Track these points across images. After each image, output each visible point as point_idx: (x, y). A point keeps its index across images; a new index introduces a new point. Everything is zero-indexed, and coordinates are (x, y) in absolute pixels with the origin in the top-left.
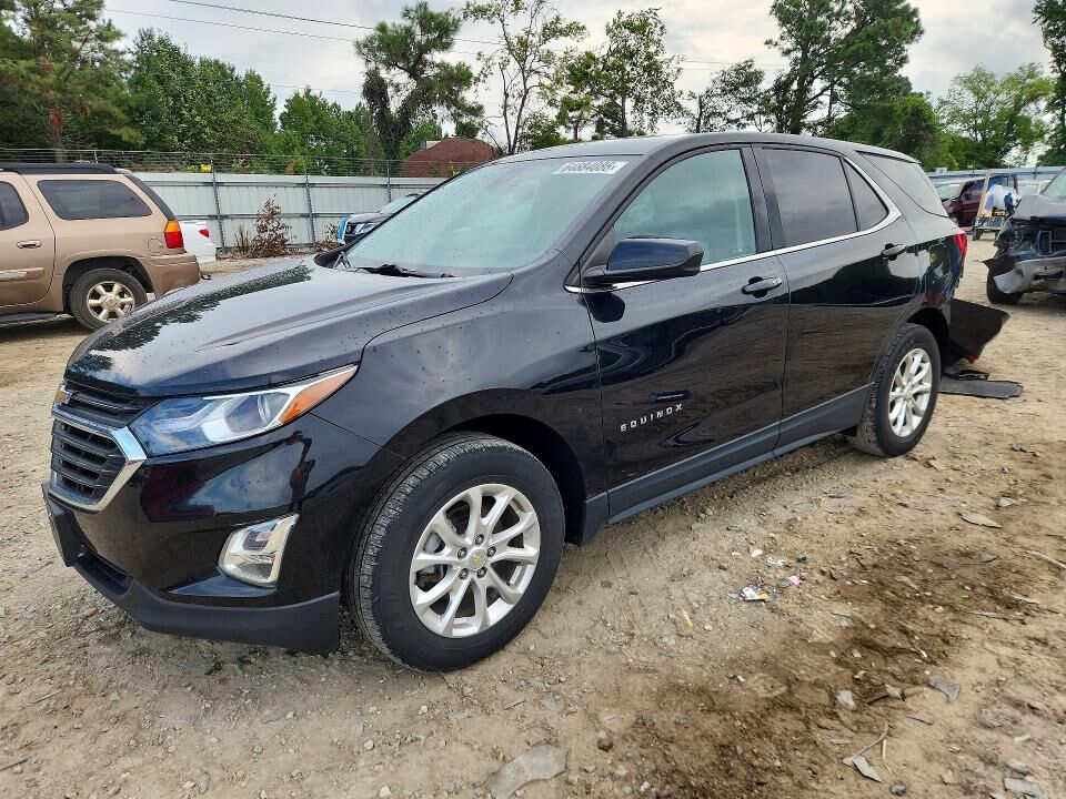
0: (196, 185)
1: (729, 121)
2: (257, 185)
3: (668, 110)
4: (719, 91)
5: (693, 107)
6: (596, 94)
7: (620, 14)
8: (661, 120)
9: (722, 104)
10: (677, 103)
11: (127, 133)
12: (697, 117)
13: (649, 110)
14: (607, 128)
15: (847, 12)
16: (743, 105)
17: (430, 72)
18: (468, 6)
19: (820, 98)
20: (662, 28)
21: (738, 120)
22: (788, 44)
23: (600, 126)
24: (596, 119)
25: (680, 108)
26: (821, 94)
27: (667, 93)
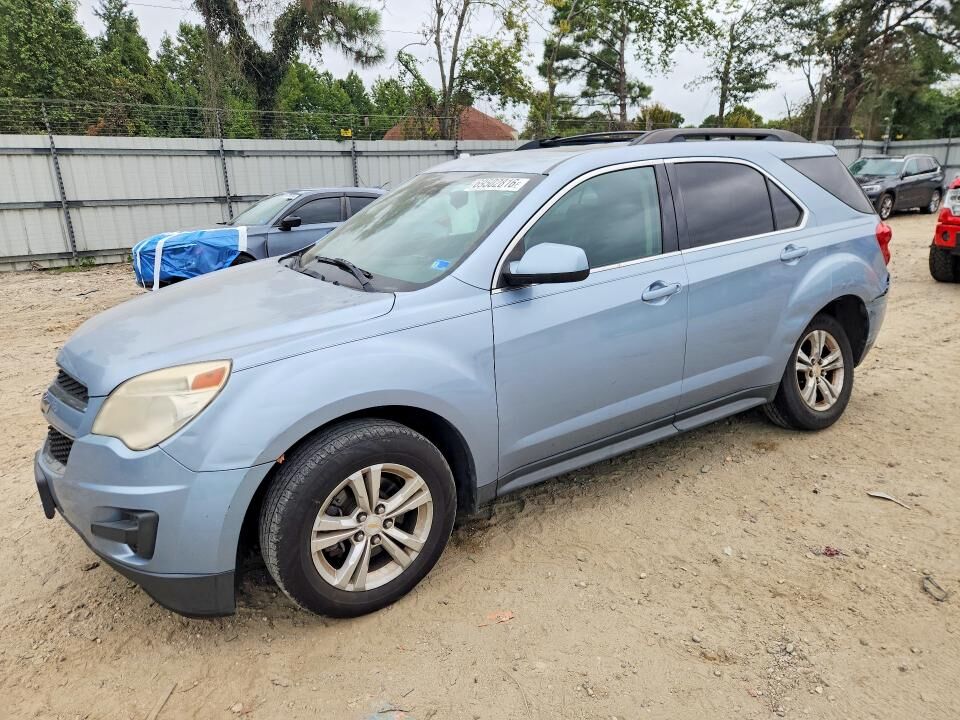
1: (777, 57)
3: (692, 32)
4: (763, 14)
6: (588, 39)
8: (679, 47)
10: (705, 21)
13: (662, 35)
14: (602, 81)
16: (796, 32)
21: (788, 55)
23: (592, 78)
24: (588, 69)
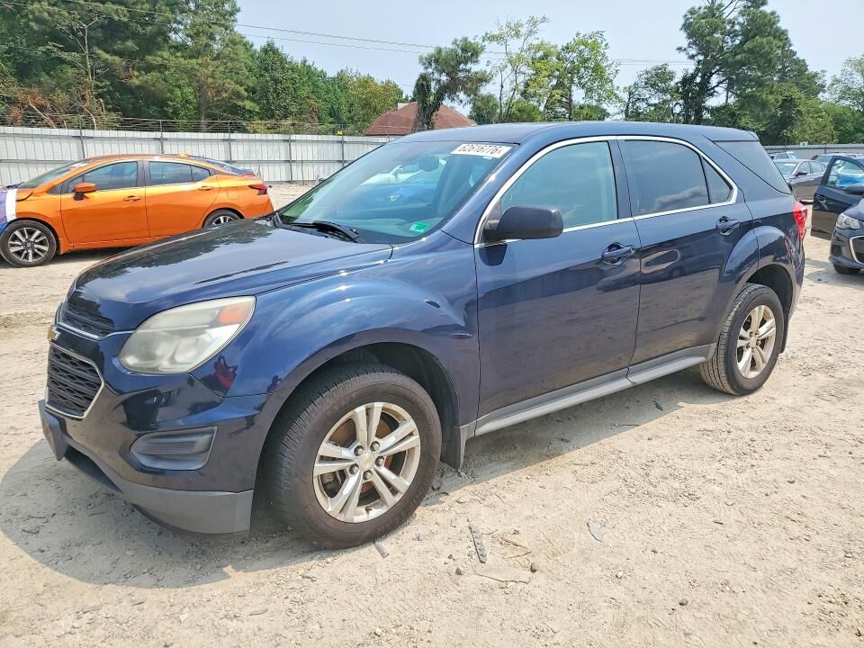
0: (333, 142)
2: (362, 143)
4: (643, 84)
5: (625, 96)
7: (578, 34)
9: (646, 93)
10: (615, 94)
11: (248, 105)
12: (627, 101)
15: (735, 31)
17: (461, 75)
18: (486, 34)
19: (716, 89)
20: (606, 45)
22: (693, 51)
25: (617, 97)
26: (717, 86)
27: (608, 86)
